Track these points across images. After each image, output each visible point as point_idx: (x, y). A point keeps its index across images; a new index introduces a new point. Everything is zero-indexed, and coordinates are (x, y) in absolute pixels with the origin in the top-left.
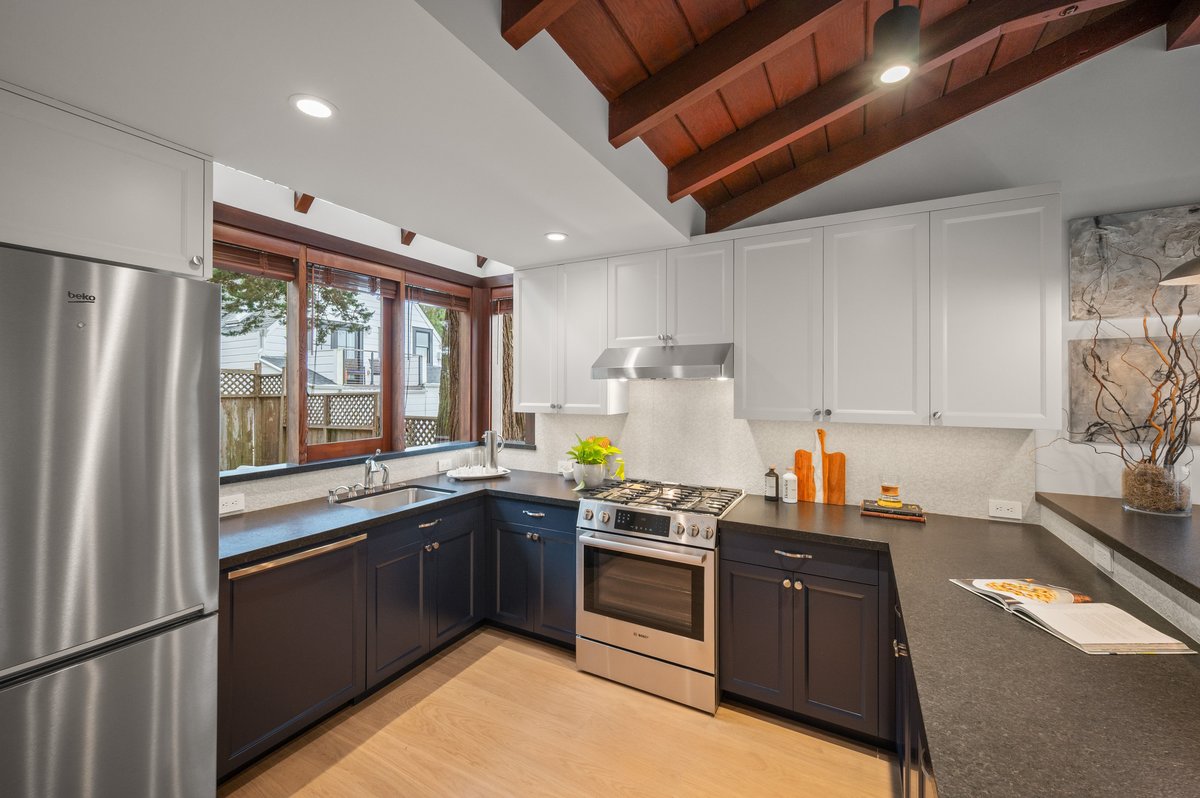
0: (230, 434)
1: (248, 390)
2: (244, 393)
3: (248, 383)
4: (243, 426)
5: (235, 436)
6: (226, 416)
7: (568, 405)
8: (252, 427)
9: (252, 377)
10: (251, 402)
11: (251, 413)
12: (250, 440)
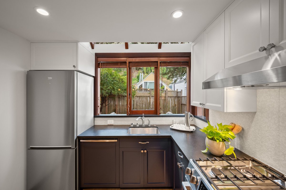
0: (172, 104)
1: (175, 95)
2: (175, 96)
3: (175, 94)
4: (174, 103)
5: (173, 105)
6: (171, 101)
7: (207, 104)
8: (176, 103)
9: (176, 92)
10: (176, 98)
11: (176, 100)
12: (176, 106)
